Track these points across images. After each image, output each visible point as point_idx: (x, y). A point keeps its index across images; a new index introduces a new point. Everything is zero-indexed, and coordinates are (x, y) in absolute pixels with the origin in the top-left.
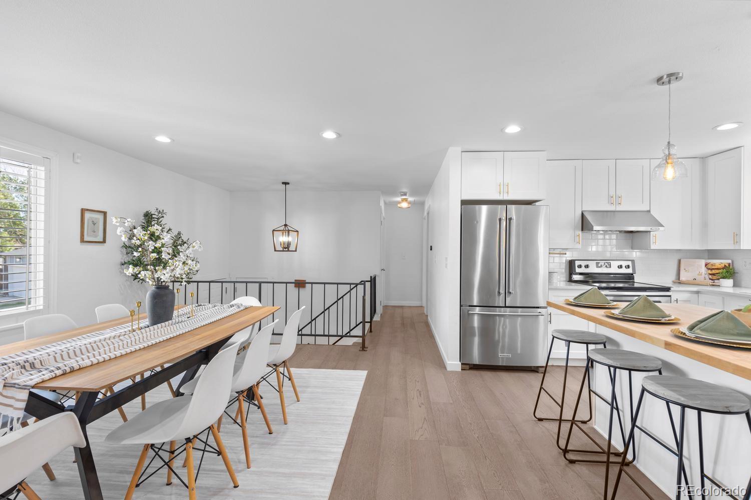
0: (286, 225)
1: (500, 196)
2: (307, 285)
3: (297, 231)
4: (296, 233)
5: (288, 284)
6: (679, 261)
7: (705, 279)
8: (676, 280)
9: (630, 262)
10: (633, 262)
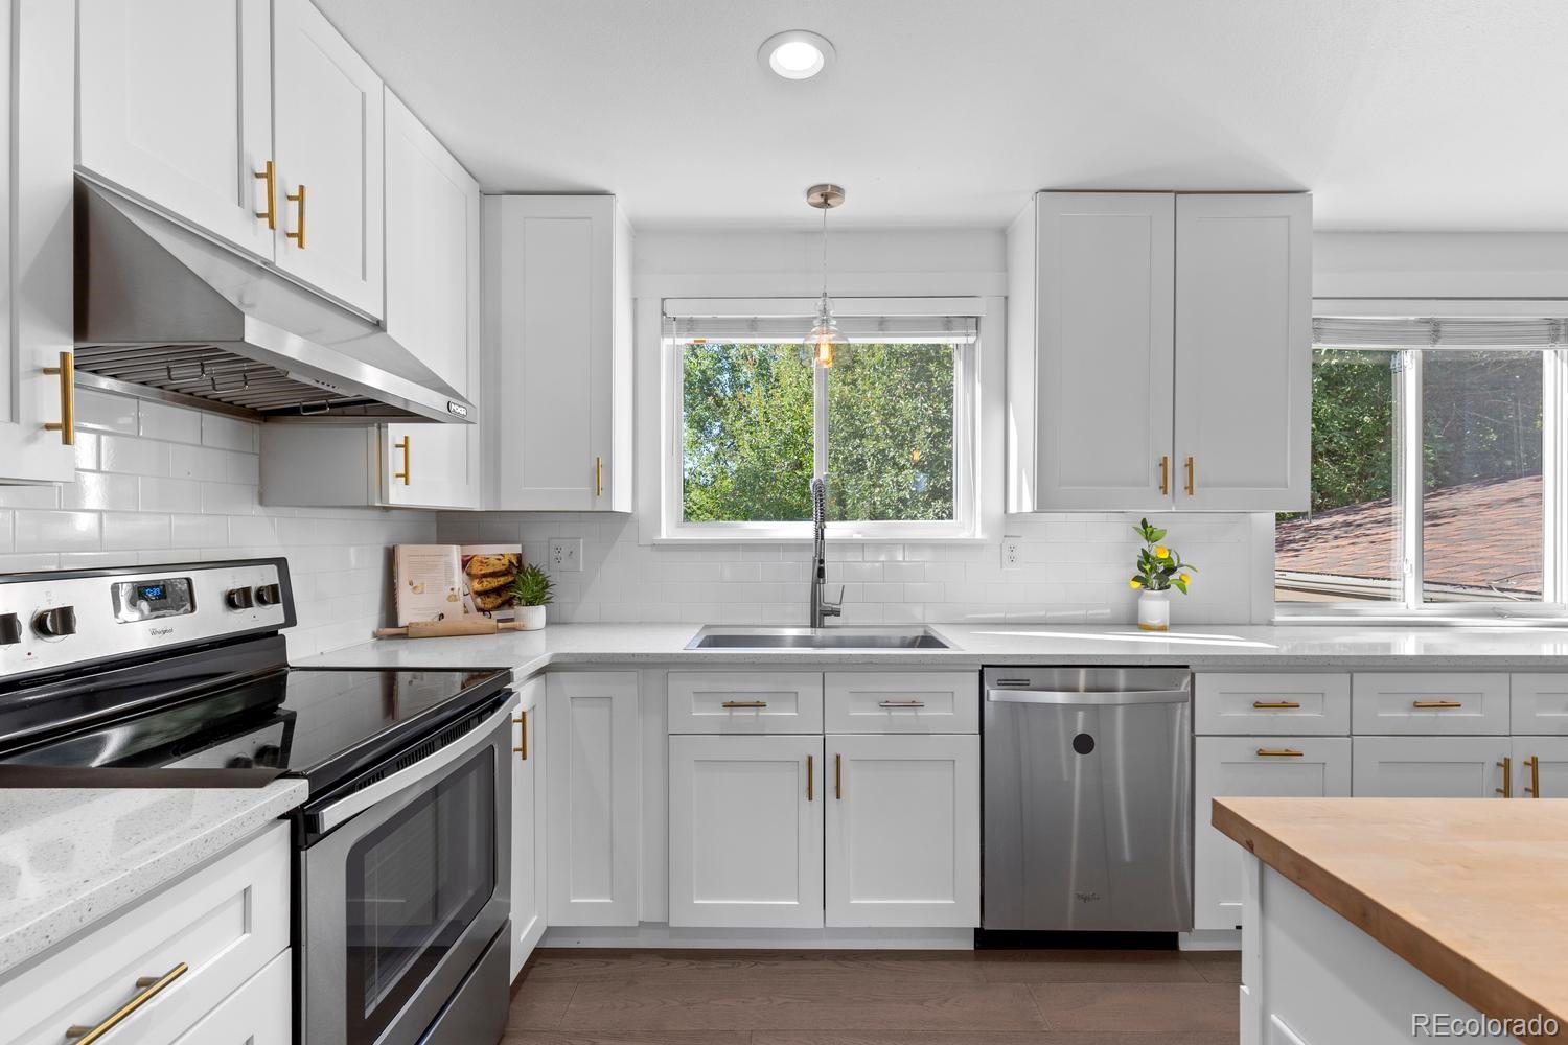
6: (391, 557)
7: (466, 612)
8: (380, 626)
9: (274, 569)
10: (282, 567)
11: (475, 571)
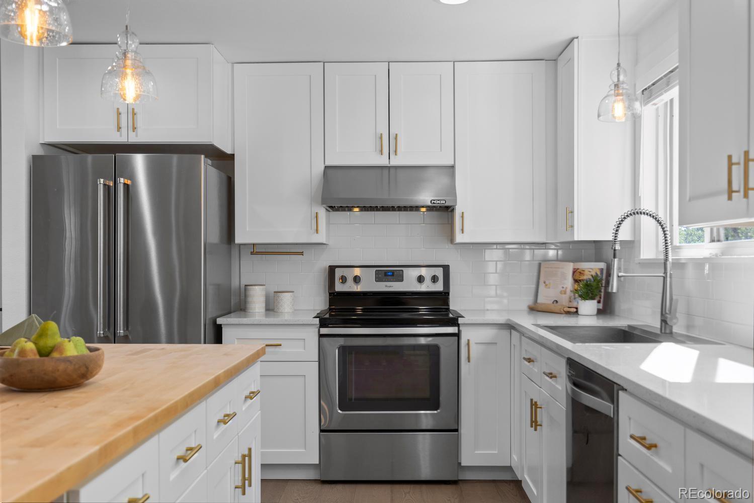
1: (121, 135)
7: (570, 301)
9: (441, 269)
10: (446, 269)
11: (577, 278)
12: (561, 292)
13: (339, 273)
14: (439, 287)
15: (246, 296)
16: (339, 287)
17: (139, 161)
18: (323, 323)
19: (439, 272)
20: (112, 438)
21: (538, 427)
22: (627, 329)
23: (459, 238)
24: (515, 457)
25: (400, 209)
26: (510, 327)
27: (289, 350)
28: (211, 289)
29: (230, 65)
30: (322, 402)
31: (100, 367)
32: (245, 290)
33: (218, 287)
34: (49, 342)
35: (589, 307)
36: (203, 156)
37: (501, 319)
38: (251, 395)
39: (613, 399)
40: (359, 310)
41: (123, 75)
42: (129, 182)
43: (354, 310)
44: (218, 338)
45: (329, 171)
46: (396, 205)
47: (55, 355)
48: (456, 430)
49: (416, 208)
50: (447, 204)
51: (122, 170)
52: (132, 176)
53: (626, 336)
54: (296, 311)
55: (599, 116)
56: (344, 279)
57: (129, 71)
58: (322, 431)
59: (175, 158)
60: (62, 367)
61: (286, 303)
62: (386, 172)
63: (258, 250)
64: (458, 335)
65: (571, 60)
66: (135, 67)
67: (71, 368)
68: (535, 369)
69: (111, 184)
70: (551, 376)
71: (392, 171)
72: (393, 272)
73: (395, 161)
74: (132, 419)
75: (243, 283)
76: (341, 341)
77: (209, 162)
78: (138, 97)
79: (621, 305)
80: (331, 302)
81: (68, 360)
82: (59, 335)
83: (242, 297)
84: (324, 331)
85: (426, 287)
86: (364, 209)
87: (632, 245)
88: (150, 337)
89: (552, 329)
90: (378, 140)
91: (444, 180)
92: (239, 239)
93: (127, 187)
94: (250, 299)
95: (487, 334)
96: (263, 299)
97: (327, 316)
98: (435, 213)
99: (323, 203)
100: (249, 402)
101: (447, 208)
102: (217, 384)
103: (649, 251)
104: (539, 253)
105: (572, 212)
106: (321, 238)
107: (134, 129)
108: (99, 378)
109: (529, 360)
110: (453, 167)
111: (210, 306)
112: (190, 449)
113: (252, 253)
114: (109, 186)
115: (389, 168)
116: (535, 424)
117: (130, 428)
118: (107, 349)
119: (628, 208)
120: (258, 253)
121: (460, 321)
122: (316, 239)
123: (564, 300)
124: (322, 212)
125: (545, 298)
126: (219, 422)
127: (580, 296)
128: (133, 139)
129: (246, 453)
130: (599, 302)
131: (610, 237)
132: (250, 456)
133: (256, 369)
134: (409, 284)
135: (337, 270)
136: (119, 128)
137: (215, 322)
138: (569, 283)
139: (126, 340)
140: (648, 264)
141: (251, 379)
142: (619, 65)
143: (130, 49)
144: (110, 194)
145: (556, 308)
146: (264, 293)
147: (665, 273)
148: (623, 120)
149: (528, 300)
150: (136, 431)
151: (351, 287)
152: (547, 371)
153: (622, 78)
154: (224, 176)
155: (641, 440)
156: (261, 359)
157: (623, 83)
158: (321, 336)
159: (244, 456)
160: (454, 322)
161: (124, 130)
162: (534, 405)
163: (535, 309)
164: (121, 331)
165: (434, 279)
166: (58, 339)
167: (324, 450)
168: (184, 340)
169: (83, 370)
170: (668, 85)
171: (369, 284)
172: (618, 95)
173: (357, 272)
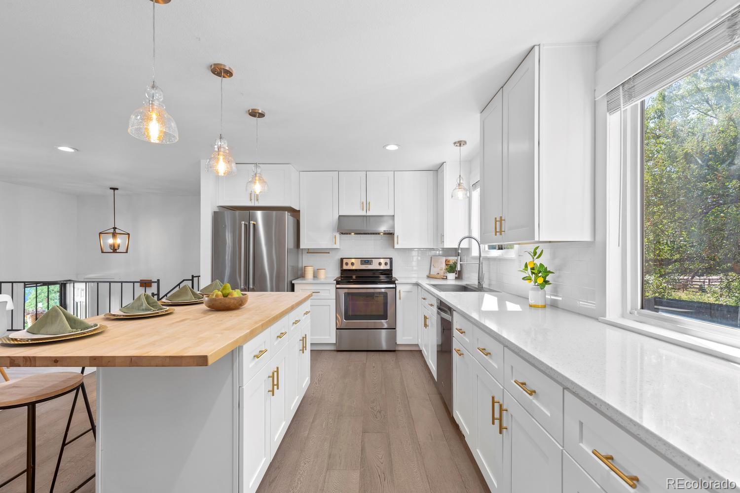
0: (115, 228)
1: (251, 203)
2: (153, 284)
3: (129, 234)
4: (127, 235)
5: (135, 284)
7: (444, 273)
9: (389, 259)
10: (391, 259)
11: (447, 263)
12: (440, 270)
13: (345, 261)
14: (388, 267)
15: (305, 271)
16: (345, 267)
17: (259, 214)
18: (338, 283)
19: (388, 261)
20: (254, 327)
21: (427, 327)
22: (466, 286)
23: (396, 246)
24: (419, 340)
25: (371, 234)
26: (417, 285)
27: (323, 294)
28: (290, 269)
29: (298, 172)
30: (337, 315)
31: (247, 301)
32: (305, 268)
33: (293, 267)
34: (227, 292)
35: (451, 276)
36: (286, 212)
37: (414, 281)
38: (307, 313)
39: (452, 315)
40: (354, 277)
41: (255, 183)
42: (255, 223)
43: (352, 277)
44: (292, 289)
45: (341, 218)
46: (369, 232)
47: (229, 296)
48: (395, 329)
49: (379, 234)
50: (391, 232)
51: (251, 218)
52: (256, 220)
53: (465, 289)
54: (326, 278)
55: (452, 197)
56: (347, 264)
57: (257, 182)
58: (337, 329)
59: (274, 213)
60: (232, 301)
61: (322, 274)
62: (365, 218)
63: (310, 251)
64: (395, 288)
65: (443, 171)
66: (260, 180)
67: (236, 302)
68: (426, 302)
69: (247, 223)
70: (432, 305)
71: (368, 218)
72: (368, 260)
73: (369, 214)
74: (260, 321)
75: (304, 266)
76: (346, 291)
77: (289, 214)
78: (261, 192)
79: (465, 275)
80: (342, 274)
81: (235, 299)
82: (230, 288)
83: (303, 271)
84: (338, 286)
85: (383, 267)
86: (356, 234)
87: (468, 250)
88: (263, 289)
89: (434, 286)
90: (362, 205)
91: (391, 222)
92: (302, 247)
93: (254, 225)
94: (306, 272)
95: (408, 288)
96: (312, 272)
97: (340, 280)
98: (386, 235)
99: (338, 231)
100: (306, 315)
101: (391, 234)
102: (293, 308)
103: (475, 253)
104: (433, 253)
105: (443, 236)
106: (337, 246)
107: (257, 200)
108: (247, 305)
109: (424, 299)
110: (394, 216)
111: (289, 275)
112: (282, 333)
113: (308, 253)
114: (246, 225)
115: (366, 216)
116: (426, 325)
117: (260, 324)
118: (249, 294)
119: (467, 235)
120: (310, 253)
121: (396, 282)
122: (335, 246)
123: (442, 273)
124: (338, 235)
125: (434, 272)
126: (293, 323)
127: (448, 271)
128: (257, 204)
129: (304, 336)
130: (456, 274)
131: (457, 247)
132: (306, 338)
133: (308, 302)
134: (374, 266)
135: (344, 260)
136: (251, 200)
137: (291, 282)
138: (444, 266)
139: (253, 290)
140: (474, 258)
141: (306, 306)
142: (460, 176)
143: (258, 172)
144: (247, 227)
145: (438, 276)
146: (312, 270)
147: (480, 262)
148: (462, 199)
149: (427, 273)
150: (262, 325)
151: (350, 267)
152: (430, 303)
153: (461, 181)
154: (296, 220)
155: (459, 330)
156: (311, 298)
157: (462, 183)
158: (337, 288)
159: (303, 338)
160: (394, 283)
161: (253, 201)
162: (425, 318)
163: (429, 277)
164: (251, 286)
165: (386, 264)
166: (231, 291)
167: (338, 337)
168: (278, 290)
169: (240, 302)
170: (476, 187)
171: (358, 266)
172: (460, 188)
173: (353, 261)
